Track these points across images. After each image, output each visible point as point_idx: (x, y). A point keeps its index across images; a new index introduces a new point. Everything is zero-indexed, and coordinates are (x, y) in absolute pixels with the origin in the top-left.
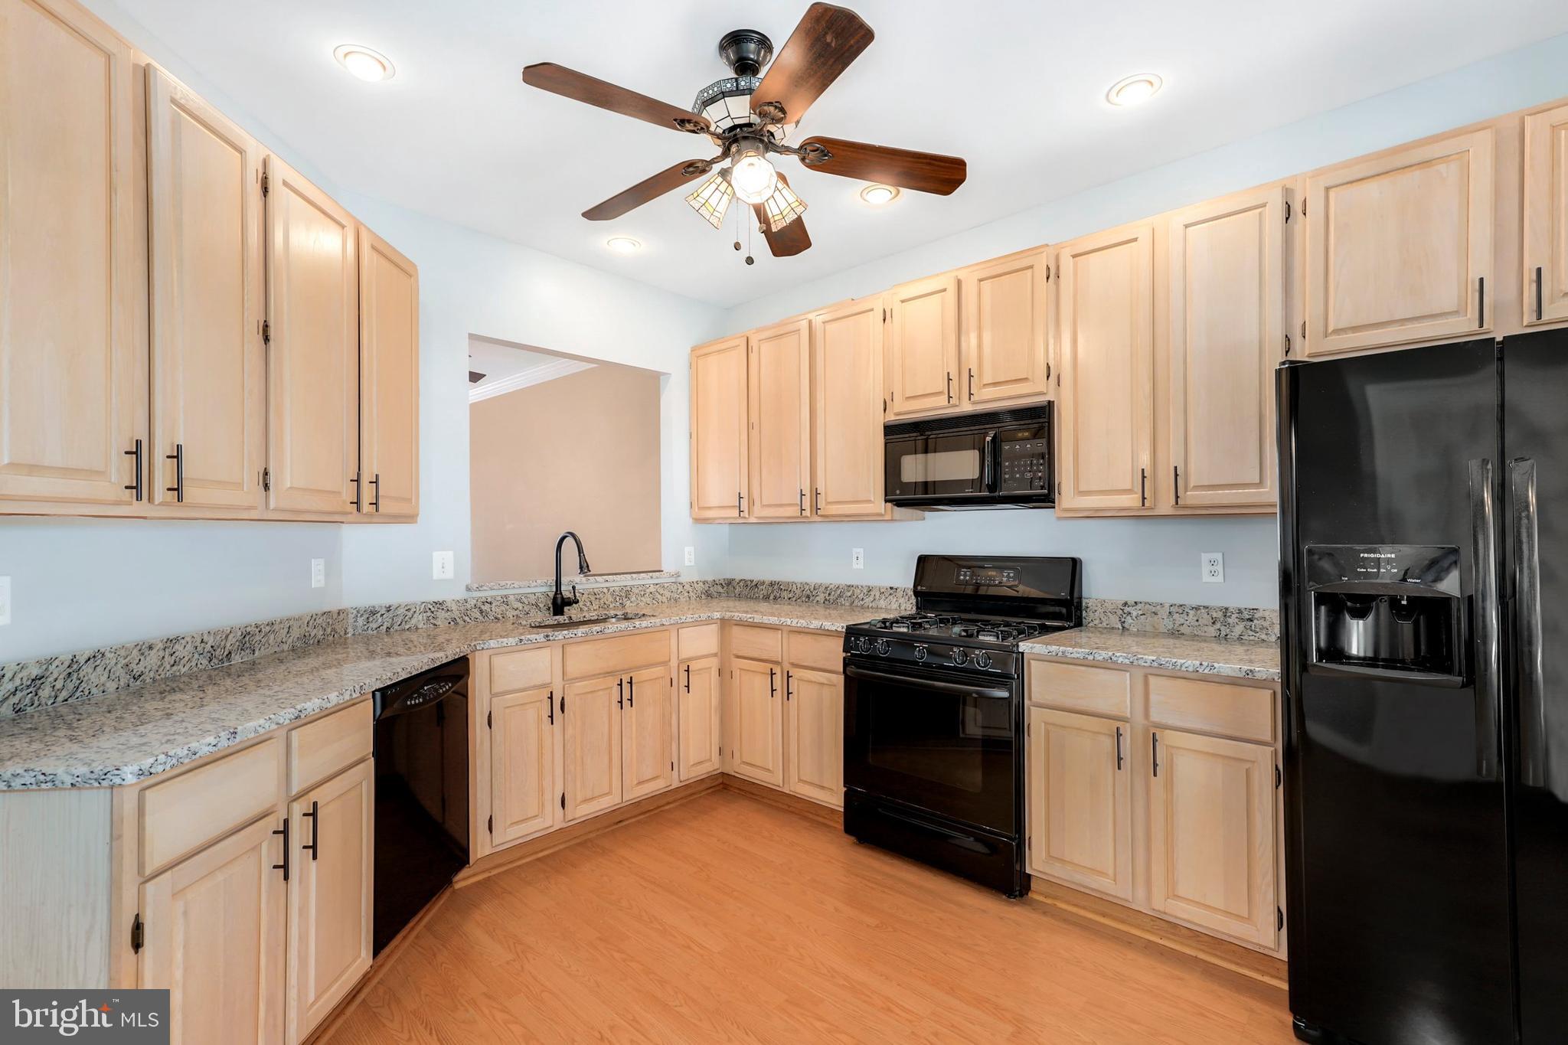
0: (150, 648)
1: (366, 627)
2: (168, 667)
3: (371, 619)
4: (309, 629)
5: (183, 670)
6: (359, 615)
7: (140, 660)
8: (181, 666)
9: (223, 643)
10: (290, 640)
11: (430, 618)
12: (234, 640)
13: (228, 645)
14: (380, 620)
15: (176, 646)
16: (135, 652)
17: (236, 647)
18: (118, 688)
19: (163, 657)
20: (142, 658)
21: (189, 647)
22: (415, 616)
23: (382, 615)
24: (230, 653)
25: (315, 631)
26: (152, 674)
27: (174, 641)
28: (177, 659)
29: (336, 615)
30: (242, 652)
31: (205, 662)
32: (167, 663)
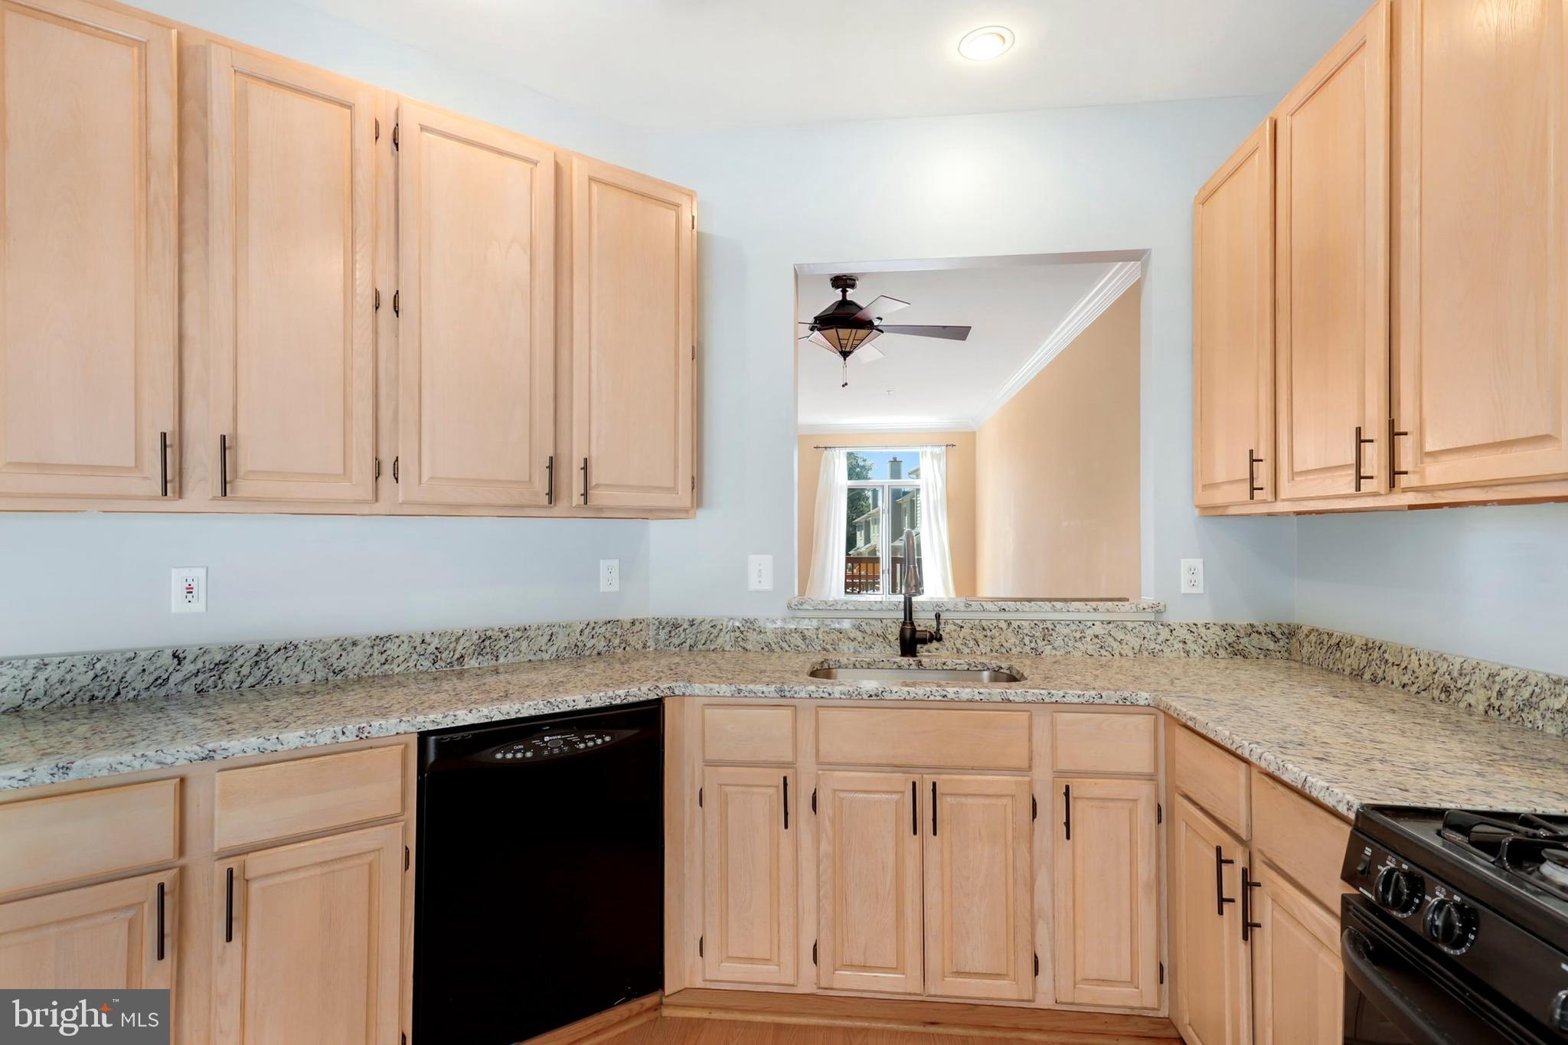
0: (354, 644)
1: (668, 642)
2: (377, 665)
3: (673, 634)
4: (583, 638)
5: (397, 670)
6: (661, 627)
7: (341, 655)
8: (394, 666)
9: (452, 646)
10: (554, 648)
11: (739, 639)
12: (468, 644)
13: (459, 648)
14: (683, 636)
15: (388, 645)
16: (335, 647)
17: (471, 651)
18: (314, 681)
19: (371, 655)
20: (344, 654)
21: (405, 646)
22: (722, 634)
23: (685, 630)
24: (462, 656)
25: (593, 641)
26: (356, 671)
27: (385, 640)
28: (390, 658)
29: (629, 625)
30: (480, 657)
31: (427, 664)
32: (376, 660)
